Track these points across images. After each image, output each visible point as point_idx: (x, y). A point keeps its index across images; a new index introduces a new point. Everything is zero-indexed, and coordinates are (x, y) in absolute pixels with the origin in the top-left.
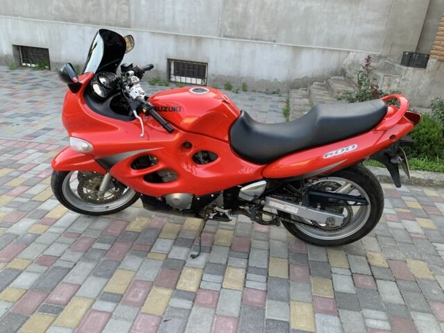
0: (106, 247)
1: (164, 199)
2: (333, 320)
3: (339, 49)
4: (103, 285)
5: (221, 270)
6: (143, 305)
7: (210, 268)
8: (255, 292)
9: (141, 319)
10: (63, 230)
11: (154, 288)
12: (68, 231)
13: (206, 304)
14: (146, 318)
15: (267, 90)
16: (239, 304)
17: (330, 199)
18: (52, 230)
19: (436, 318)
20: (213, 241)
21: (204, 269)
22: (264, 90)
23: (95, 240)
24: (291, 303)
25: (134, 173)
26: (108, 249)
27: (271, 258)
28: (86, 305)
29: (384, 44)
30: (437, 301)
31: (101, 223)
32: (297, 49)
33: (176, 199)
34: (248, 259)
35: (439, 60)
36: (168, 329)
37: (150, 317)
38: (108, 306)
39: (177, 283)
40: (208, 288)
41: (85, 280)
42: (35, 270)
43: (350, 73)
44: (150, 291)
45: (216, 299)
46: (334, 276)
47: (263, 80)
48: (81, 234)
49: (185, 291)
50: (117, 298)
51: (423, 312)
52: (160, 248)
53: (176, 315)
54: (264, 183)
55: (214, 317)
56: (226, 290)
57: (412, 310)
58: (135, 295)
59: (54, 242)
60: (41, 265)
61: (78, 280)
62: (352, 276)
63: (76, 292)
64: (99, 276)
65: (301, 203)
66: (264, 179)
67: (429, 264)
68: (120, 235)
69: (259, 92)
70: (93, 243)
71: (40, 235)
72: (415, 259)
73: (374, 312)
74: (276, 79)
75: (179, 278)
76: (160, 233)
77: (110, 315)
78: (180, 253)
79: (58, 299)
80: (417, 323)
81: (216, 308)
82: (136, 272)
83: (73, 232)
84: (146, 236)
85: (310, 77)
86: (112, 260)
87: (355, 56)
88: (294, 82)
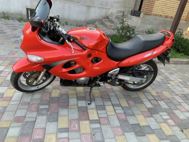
0: (47, 107)
1: (76, 81)
2: (152, 119)
3: (106, 7)
4: (56, 125)
5: (103, 108)
6: (80, 130)
7: (99, 108)
8: (121, 114)
9: (83, 137)
10: (18, 102)
11: (80, 122)
12: (21, 102)
13: (106, 123)
14: (85, 135)
15: (77, 24)
16: (118, 120)
17: (142, 73)
18: (11, 103)
19: (180, 111)
20: (93, 96)
21: (96, 109)
22: (76, 25)
23: (39, 105)
24: (136, 116)
25: (64, 70)
26: (48, 107)
27: (119, 99)
28: (54, 137)
29: (123, 6)
30: (177, 105)
31: (37, 96)
32: (89, 7)
33: (83, 80)
34: (111, 101)
35: (144, 14)
36: (97, 138)
37: (86, 135)
38: (65, 135)
39: (89, 117)
40: (102, 117)
41: (46, 125)
42: (16, 126)
43: (110, 18)
44: (79, 123)
45: (108, 121)
46: (144, 102)
47: (74, 20)
48: (30, 103)
49: (94, 120)
50: (67, 130)
51: (176, 109)
52: (73, 103)
53: (97, 131)
54: (119, 69)
55: (112, 128)
56: (110, 116)
57: (173, 109)
58: (74, 127)
59: (17, 109)
60: (18, 122)
61: (43, 126)
62: (149, 101)
63: (45, 132)
64: (52, 122)
65: (131, 75)
66: (119, 67)
67: (168, 92)
68: (50, 100)
69: (73, 25)
70: (39, 106)
71: (7, 107)
72: (164, 91)
73: (162, 113)
74: (80, 20)
75: (88, 115)
76: (68, 96)
77: (68, 138)
78: (83, 103)
79: (38, 137)
80: (176, 114)
81: (110, 124)
82: (68, 116)
83: (24, 102)
84: (63, 98)
85: (95, 19)
86: (53, 113)
87: (112, 11)
88: (88, 21)
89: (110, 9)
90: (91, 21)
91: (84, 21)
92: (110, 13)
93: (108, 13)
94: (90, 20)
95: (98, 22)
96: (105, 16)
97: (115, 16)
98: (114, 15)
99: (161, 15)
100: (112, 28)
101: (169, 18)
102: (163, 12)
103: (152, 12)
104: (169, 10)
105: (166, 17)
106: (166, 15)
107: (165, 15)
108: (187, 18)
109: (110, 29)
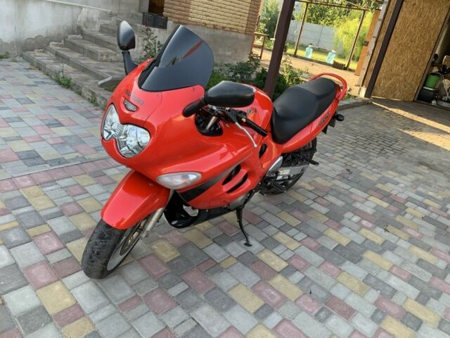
0: (183, 286)
3: (70, 3)
4: (243, 310)
5: (273, 241)
6: (286, 297)
7: (268, 245)
8: (306, 240)
9: (302, 304)
11: (270, 283)
13: (304, 266)
14: (301, 301)
18: (95, 318)
19: (359, 202)
21: (266, 248)
23: (163, 290)
24: (325, 234)
26: (187, 286)
27: (277, 215)
30: (349, 194)
34: (270, 224)
35: (174, 22)
36: (320, 296)
37: (302, 298)
38: (275, 318)
39: (272, 268)
40: (289, 257)
41: (227, 320)
43: (87, 31)
44: (272, 286)
45: (303, 260)
46: (311, 207)
48: (137, 296)
49: (285, 269)
50: (268, 308)
52: (219, 255)
53: (307, 285)
55: (319, 270)
56: (296, 251)
58: (272, 296)
61: (223, 324)
63: (240, 332)
68: (171, 269)
70: (165, 292)
71: (97, 332)
75: (267, 265)
76: (196, 245)
77: (286, 320)
78: (236, 248)
81: (310, 263)
82: (241, 283)
83: (124, 300)
84: (192, 255)
85: (44, 36)
86: (210, 291)
87: (88, 13)
88: (25, 41)
89: (81, 8)
90: (34, 42)
91: (12, 43)
92: (85, 19)
93: (79, 19)
94: (32, 39)
95: (54, 43)
96: (73, 26)
97: (97, 27)
98: (94, 23)
99: (206, 24)
100: (110, 58)
101: (220, 29)
102: (208, 18)
103: (190, 18)
104: (218, 12)
105: (215, 27)
106: (215, 23)
107: (212, 23)
108: (248, 29)
109: (105, 61)
